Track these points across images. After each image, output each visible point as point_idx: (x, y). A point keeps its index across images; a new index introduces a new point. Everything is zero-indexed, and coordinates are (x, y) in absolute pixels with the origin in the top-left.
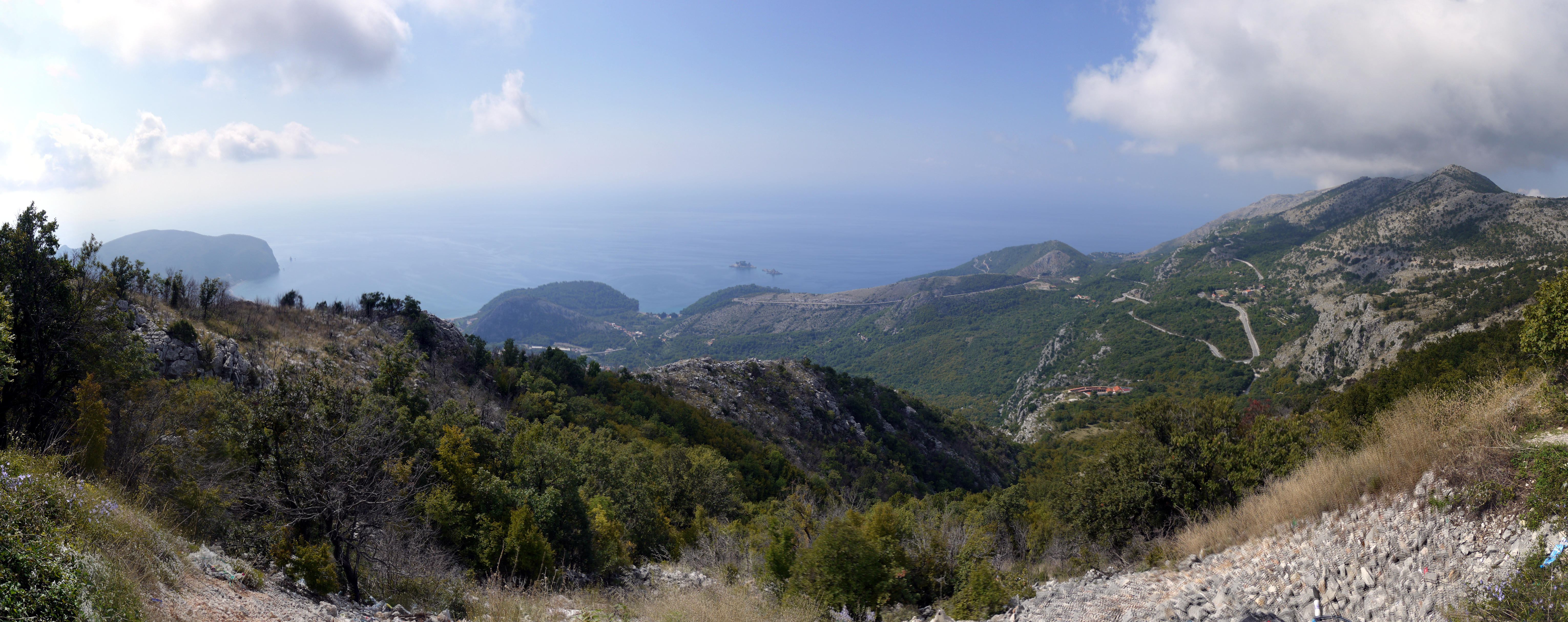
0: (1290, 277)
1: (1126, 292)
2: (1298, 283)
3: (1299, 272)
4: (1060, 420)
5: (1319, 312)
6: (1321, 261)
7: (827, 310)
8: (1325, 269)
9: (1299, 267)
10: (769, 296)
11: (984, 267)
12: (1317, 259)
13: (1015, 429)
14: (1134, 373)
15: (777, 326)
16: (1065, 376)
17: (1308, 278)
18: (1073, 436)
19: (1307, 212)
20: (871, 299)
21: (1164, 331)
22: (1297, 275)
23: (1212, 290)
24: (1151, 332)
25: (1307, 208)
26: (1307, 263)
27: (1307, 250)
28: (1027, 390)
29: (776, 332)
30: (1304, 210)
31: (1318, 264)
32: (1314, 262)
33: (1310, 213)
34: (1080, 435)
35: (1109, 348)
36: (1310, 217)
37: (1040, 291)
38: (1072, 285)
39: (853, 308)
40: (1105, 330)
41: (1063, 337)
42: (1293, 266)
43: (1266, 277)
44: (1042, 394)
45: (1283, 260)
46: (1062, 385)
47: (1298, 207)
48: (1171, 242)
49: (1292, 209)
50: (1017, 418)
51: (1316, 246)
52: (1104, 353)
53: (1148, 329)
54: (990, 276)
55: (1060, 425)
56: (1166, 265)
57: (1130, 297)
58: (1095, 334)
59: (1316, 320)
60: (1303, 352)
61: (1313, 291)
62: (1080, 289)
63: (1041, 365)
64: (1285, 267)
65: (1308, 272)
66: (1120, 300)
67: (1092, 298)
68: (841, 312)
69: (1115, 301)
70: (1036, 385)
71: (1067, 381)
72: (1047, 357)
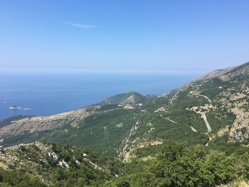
0: (223, 101)
1: (159, 108)
2: (226, 104)
3: (227, 100)
4: (137, 154)
5: (236, 115)
6: (236, 95)
7: (51, 122)
8: (238, 98)
9: (226, 97)
10: (27, 119)
11: (109, 102)
12: (235, 94)
13: (122, 158)
14: (163, 137)
15: (31, 130)
16: (139, 138)
17: (231, 102)
18: (143, 159)
19: (229, 75)
20: (68, 116)
21: (174, 122)
22: (226, 100)
23: (191, 107)
24: (168, 122)
25: (229, 74)
26: (230, 96)
27: (230, 91)
28: (126, 144)
29: (31, 132)
30: (228, 75)
31: (235, 96)
32: (233, 95)
33: (231, 76)
34: (145, 159)
35: (154, 128)
36: (231, 77)
37: (129, 109)
38: (140, 107)
39: (62, 120)
40: (152, 122)
41: (137, 125)
42: (224, 97)
43: (213, 102)
44: (131, 145)
45: (220, 95)
46: (138, 142)
47: (225, 74)
48: (174, 90)
49: (223, 75)
50: (123, 154)
51: (234, 89)
52: (152, 130)
53: (168, 121)
54: (111, 105)
55: (138, 156)
56: (173, 98)
57: (161, 110)
58: (149, 124)
59: (235, 118)
60: (230, 131)
61: (233, 107)
62: (143, 108)
63: (131, 135)
64: (220, 97)
65: (231, 99)
66: (157, 111)
67: (147, 111)
68: (57, 122)
69: (155, 112)
70: (129, 142)
71: (139, 140)
72: (132, 132)
